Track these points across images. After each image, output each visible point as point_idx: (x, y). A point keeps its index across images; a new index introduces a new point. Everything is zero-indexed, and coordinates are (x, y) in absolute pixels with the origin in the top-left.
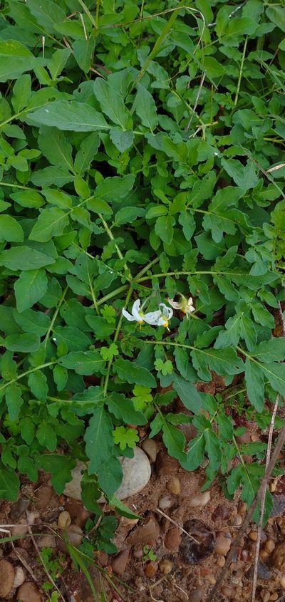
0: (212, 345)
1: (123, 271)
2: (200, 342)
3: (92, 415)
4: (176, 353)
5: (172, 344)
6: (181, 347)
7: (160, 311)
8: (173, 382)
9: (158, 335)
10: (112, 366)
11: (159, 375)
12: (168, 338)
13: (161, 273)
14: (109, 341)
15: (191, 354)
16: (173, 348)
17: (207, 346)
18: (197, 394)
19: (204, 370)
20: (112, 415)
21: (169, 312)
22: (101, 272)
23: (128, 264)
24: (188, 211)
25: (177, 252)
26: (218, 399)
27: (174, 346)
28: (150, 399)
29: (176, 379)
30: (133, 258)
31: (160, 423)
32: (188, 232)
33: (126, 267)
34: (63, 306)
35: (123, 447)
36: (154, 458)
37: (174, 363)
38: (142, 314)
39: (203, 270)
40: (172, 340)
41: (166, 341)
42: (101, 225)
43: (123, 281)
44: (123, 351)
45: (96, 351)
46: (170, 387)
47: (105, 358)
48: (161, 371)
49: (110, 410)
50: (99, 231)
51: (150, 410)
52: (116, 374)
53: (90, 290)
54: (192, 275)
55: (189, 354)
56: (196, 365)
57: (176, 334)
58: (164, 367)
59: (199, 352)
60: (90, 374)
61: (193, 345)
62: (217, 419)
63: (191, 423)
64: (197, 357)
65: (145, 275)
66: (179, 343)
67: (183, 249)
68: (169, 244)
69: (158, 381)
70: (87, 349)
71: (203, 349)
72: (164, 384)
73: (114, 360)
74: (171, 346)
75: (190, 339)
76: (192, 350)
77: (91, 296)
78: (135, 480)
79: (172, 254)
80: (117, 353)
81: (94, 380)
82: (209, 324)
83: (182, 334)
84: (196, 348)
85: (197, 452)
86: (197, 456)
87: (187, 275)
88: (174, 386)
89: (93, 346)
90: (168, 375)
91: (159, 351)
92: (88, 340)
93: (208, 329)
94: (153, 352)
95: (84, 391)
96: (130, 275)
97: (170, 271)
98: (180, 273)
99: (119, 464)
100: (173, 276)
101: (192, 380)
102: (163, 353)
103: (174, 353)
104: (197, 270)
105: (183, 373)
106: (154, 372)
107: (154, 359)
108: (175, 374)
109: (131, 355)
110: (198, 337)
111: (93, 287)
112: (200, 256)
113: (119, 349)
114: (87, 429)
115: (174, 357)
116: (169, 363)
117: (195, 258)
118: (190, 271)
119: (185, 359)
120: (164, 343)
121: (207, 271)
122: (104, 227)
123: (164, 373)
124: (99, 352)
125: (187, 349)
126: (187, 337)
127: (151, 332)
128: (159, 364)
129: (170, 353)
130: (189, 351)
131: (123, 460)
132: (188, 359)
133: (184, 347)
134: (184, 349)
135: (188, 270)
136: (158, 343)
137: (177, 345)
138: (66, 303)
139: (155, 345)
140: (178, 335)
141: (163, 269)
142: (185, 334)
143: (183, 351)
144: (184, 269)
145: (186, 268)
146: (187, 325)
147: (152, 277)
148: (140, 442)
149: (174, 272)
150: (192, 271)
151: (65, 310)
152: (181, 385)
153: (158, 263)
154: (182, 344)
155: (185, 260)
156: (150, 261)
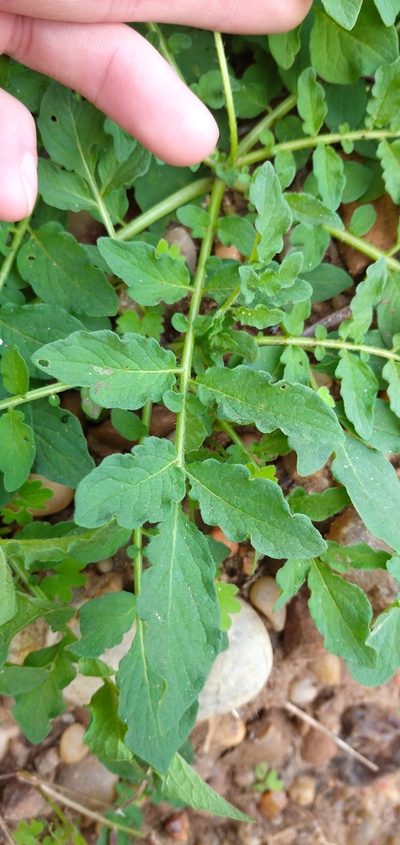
4: (344, 370)
5: (332, 344)
6: (357, 353)
8: (333, 457)
9: (293, 321)
12: (320, 328)
13: (303, 135)
15: (388, 371)
16: (334, 355)
18: (398, 487)
25: (353, 69)
27: (335, 351)
34: (27, 246)
36: (279, 623)
40: (333, 330)
41: (312, 336)
53: (92, 197)
54: (390, 140)
55: (378, 373)
56: (398, 404)
61: (388, 346)
65: (258, 146)
66: (350, 340)
74: (329, 349)
75: (381, 330)
76: (385, 360)
77: (96, 210)
78: (232, 683)
79: (336, 75)
83: (359, 318)
84: (398, 353)
87: (375, 143)
88: (336, 467)
91: (295, 366)
94: (279, 368)
97: (324, 130)
98: (357, 135)
100: (337, 146)
102: (307, 371)
103: (339, 372)
105: (363, 426)
118: (386, 127)
119: (369, 387)
120: (309, 342)
125: (373, 356)
126: (374, 326)
130: (379, 363)
132: (375, 387)
133: (365, 353)
134: (364, 359)
135: (380, 126)
136: (290, 341)
137: (345, 346)
138: (33, 237)
139: (282, 348)
140: (349, 320)
141: (309, 127)
142: (369, 315)
143: (361, 364)
144: (369, 123)
145: (375, 117)
146: (378, 289)
147: (275, 150)
148: (245, 586)
149: (337, 131)
150: (392, 127)
151: (31, 258)
152: (354, 462)
153: (294, 111)
154: (358, 344)
155: (375, 91)
156: (269, 109)
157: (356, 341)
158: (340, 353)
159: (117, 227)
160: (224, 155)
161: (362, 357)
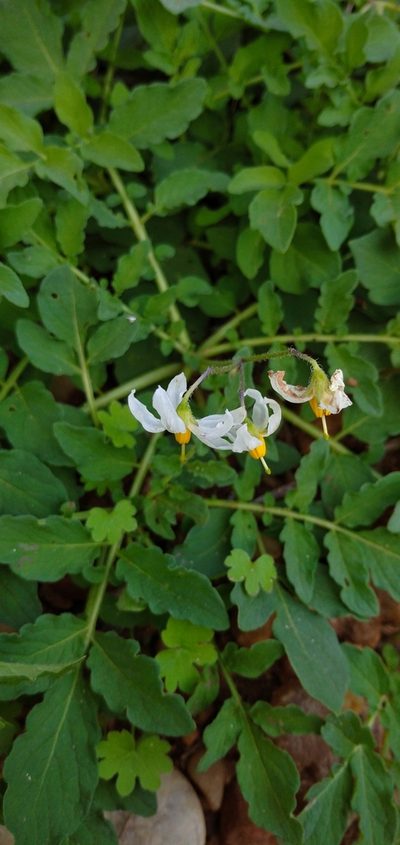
0: (382, 519)
1: (167, 326)
2: (351, 511)
3: (38, 698)
4: (288, 535)
5: (279, 511)
6: (302, 522)
7: (242, 410)
8: (274, 617)
9: (244, 486)
10: (117, 559)
11: (236, 596)
12: (268, 497)
13: (261, 334)
14: (116, 492)
16: (280, 521)
17: (367, 523)
18: (338, 650)
19: (359, 585)
20: (99, 699)
21: (271, 412)
22: (104, 314)
23: (180, 306)
24: (336, 188)
25: (303, 281)
26: (388, 659)
27: (281, 518)
28: (209, 656)
29: (283, 606)
30: (194, 296)
31: (232, 727)
32: (334, 231)
33: (176, 316)
35: (124, 788)
37: (280, 563)
38: (188, 413)
39: (366, 332)
40: (280, 501)
41: (262, 504)
42: (120, 208)
43: (165, 350)
44: (150, 522)
45: (77, 517)
46: (267, 631)
47: (98, 538)
48: (243, 584)
49: (96, 683)
50: (114, 221)
51: (208, 688)
52: (123, 585)
53: (77, 363)
54: (337, 344)
55: (320, 541)
56: (338, 571)
57: (289, 488)
58: (250, 572)
59: (347, 539)
60: (53, 577)
61: (330, 518)
62: (387, 718)
63: (318, 733)
64: (342, 549)
65: (224, 341)
66: (296, 509)
67: (318, 275)
68: (284, 250)
69: (233, 612)
70: (56, 510)
71: (358, 529)
72: (247, 622)
73: (124, 544)
74: (276, 517)
75: (325, 502)
76: (326, 530)
77: (79, 378)
79: (290, 286)
80: (132, 526)
81: (65, 597)
82: (374, 466)
83: (304, 488)
84: (341, 525)
85: (328, 812)
86: (328, 820)
87: (323, 345)
88: (277, 626)
89: (69, 506)
90: (262, 594)
91: (243, 529)
92: (60, 488)
93: (372, 480)
94: (228, 529)
95: (22, 630)
96: (184, 337)
97: (281, 331)
98: (309, 338)
99: (112, 834)
101: (326, 610)
102: (253, 534)
103: (283, 537)
104: (352, 331)
105: (304, 590)
106: (224, 584)
107: (227, 549)
108: (281, 593)
109: (168, 534)
110: (346, 497)
111: (86, 355)
112: (361, 293)
113: (139, 516)
114: (19, 739)
115: (282, 546)
116: (266, 562)
117: (349, 296)
118: (333, 332)
119: (310, 553)
120: (258, 508)
121: (376, 332)
122: (126, 215)
123: (252, 590)
124: (83, 522)
125: (316, 526)
126: (318, 497)
127: (224, 476)
128: (238, 564)
129: (270, 534)
130: (320, 532)
131: (122, 825)
132: (316, 553)
133: (309, 523)
134: (309, 528)
135: (327, 331)
136: (241, 506)
137: (290, 515)
138: (18, 392)
139: (232, 511)
140: (294, 491)
141: (267, 328)
142: (313, 488)
143: (305, 533)
144: (318, 327)
145: (323, 323)
146: (321, 463)
147: (237, 345)
148: (184, 757)
149: (291, 333)
150: (339, 332)
151: (11, 409)
152: (296, 623)
153: (255, 316)
154: (304, 513)
155: (322, 301)
156: (237, 311)
157: (302, 510)
158: (286, 520)
159: (96, 396)
160: (194, 346)
161: (306, 525)
